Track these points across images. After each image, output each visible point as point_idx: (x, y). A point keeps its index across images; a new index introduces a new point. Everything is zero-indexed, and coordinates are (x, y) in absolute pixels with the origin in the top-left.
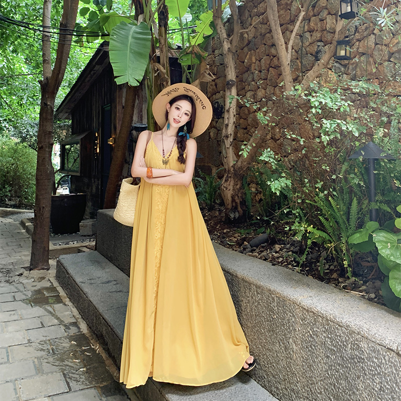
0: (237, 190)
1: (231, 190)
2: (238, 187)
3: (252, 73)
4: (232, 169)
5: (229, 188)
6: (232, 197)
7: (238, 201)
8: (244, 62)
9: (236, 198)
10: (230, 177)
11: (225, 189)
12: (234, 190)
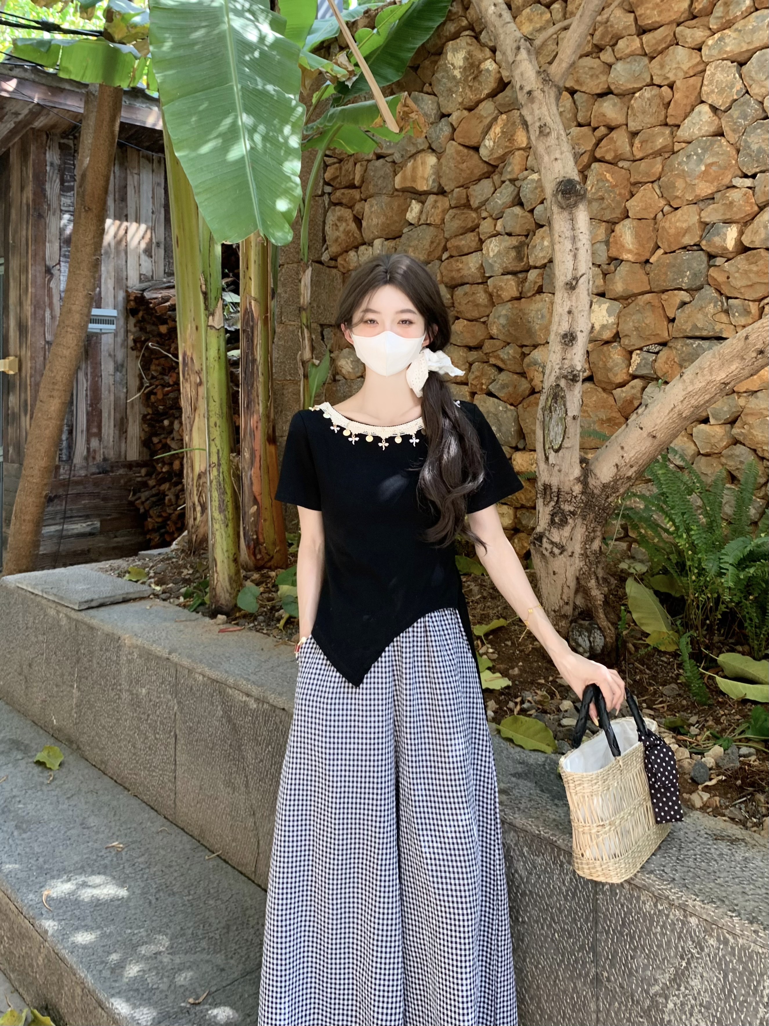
0: (592, 558)
1: (576, 555)
2: (596, 544)
3: (513, 181)
4: (578, 489)
5: (570, 550)
6: (577, 579)
7: (597, 594)
8: (476, 149)
9: (592, 583)
10: (573, 513)
11: (556, 551)
12: (585, 555)
